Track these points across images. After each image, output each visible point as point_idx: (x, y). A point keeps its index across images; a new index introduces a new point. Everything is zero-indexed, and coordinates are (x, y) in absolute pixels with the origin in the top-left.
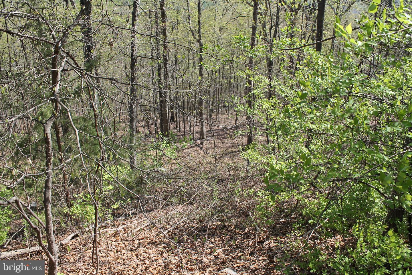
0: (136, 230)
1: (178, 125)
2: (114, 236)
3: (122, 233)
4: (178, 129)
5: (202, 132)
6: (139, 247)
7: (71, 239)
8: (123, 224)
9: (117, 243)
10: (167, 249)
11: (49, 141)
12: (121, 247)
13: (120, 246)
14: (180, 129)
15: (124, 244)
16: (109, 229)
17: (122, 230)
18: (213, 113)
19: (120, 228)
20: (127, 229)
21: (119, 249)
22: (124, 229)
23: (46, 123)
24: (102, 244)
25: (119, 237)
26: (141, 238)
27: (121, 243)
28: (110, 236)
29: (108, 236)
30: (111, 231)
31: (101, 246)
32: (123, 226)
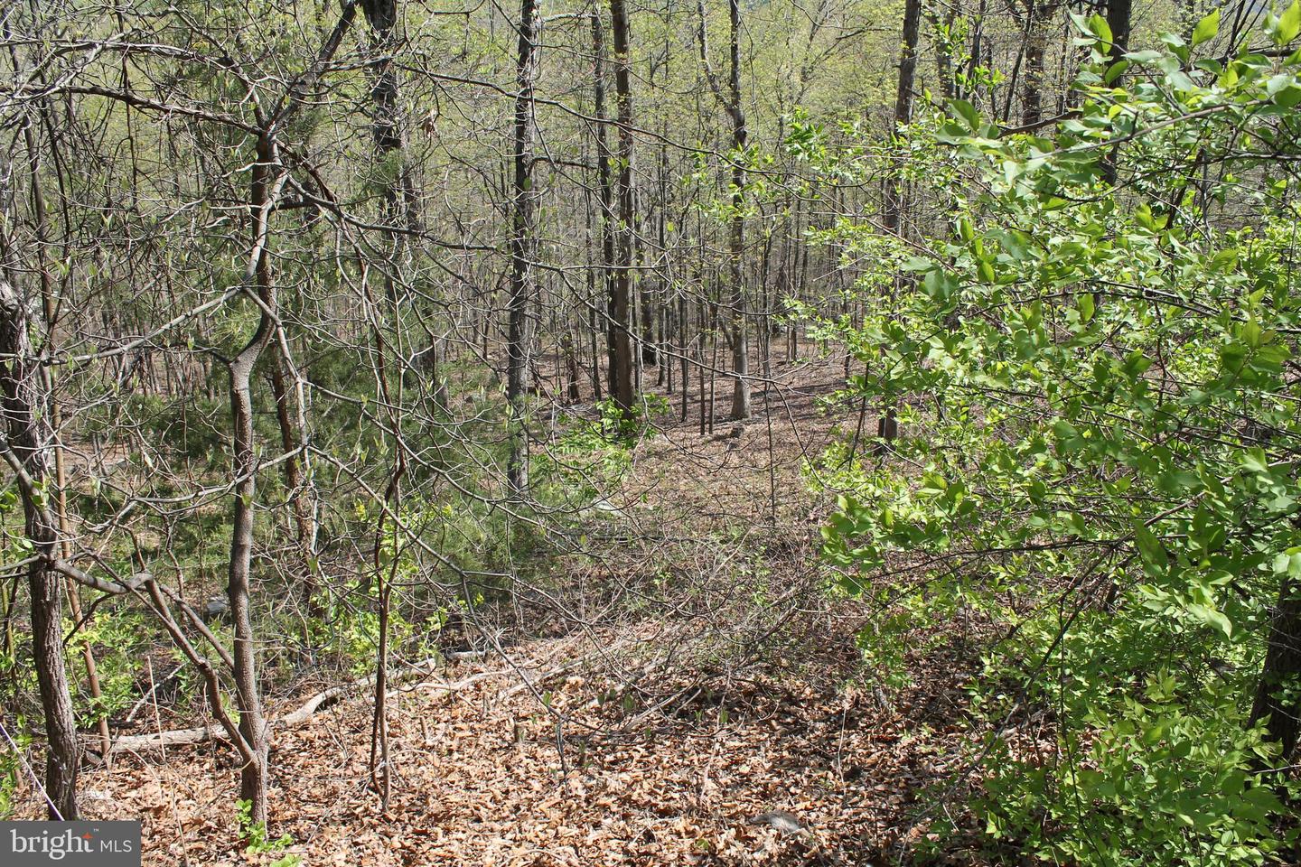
0: (512, 691)
1: (666, 373)
2: (445, 706)
3: (468, 699)
4: (665, 384)
5: (738, 397)
6: (516, 740)
7: (317, 710)
8: (475, 672)
9: (451, 727)
10: (599, 748)
11: (242, 415)
12: (461, 738)
13: (460, 734)
14: (669, 388)
15: (472, 729)
16: (433, 684)
17: (472, 688)
18: (779, 336)
19: (465, 683)
20: (484, 688)
21: (455, 744)
22: (477, 687)
23: (237, 362)
24: (407, 727)
25: (460, 711)
26: (523, 713)
27: (464, 726)
28: (433, 707)
29: (427, 706)
30: (437, 689)
31: (406, 734)
32: (475, 678)
